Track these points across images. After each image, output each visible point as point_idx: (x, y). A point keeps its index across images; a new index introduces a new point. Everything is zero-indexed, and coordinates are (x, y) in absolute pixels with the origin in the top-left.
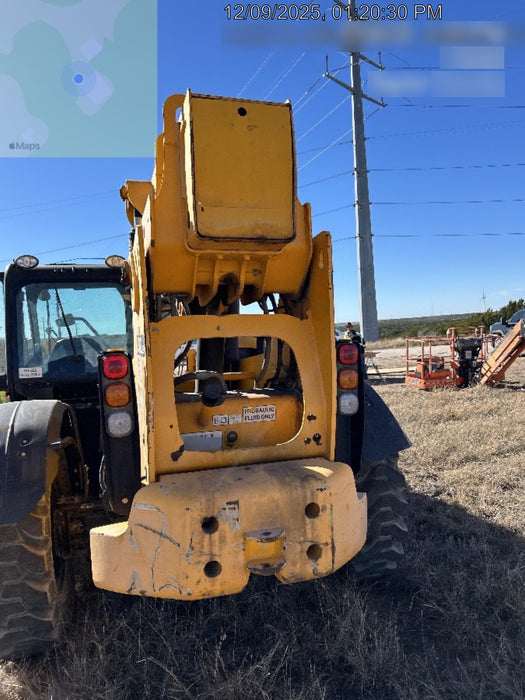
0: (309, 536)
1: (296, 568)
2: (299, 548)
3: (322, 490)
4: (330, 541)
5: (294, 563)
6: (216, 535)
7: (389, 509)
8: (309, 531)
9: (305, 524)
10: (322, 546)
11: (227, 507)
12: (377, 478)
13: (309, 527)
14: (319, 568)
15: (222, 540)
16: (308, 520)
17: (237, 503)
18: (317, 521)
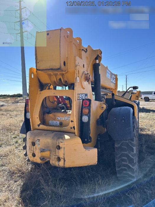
0: (57, 154)
1: (54, 162)
2: (54, 157)
3: (61, 142)
4: (63, 158)
5: (53, 161)
6: (35, 147)
7: (126, 158)
8: (57, 153)
9: (56, 151)
10: (61, 158)
11: (37, 140)
12: (122, 147)
13: (57, 152)
14: (59, 164)
15: (36, 148)
16: (57, 150)
17: (39, 140)
18: (59, 151)
